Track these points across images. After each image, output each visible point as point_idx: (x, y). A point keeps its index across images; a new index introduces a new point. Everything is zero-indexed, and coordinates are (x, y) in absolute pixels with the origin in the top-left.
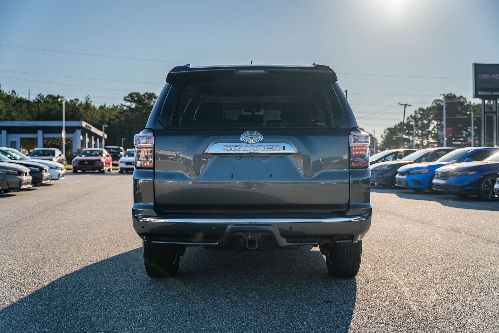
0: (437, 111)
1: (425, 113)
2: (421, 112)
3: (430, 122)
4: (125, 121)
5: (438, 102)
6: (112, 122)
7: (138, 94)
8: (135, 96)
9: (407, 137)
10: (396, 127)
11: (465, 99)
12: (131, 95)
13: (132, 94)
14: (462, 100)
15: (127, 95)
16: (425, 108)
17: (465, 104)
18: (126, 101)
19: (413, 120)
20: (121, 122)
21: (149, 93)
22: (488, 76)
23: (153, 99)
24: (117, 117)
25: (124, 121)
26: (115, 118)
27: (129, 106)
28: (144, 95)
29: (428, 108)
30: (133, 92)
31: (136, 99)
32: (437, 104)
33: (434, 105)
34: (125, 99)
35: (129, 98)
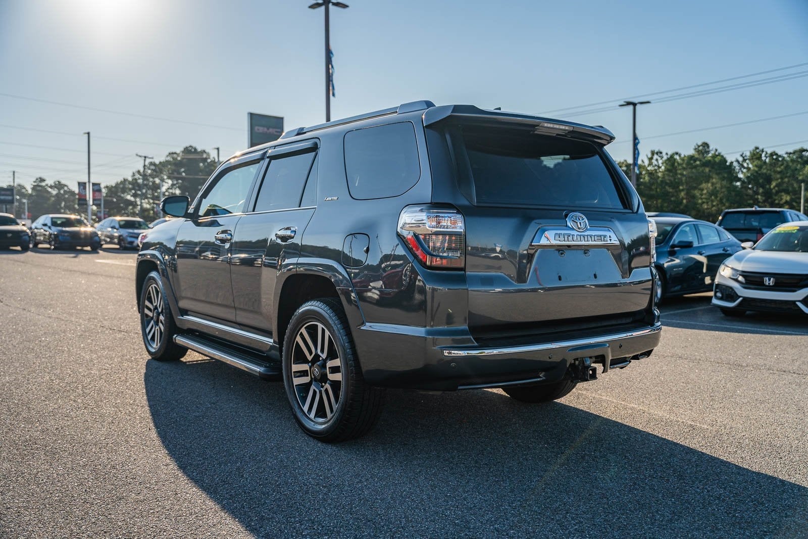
0: (173, 167)
1: (158, 169)
2: (153, 167)
3: (163, 180)
5: (175, 156)
9: (132, 199)
10: (117, 184)
11: (208, 154)
14: (205, 156)
16: (157, 162)
17: (209, 161)
19: (141, 177)
22: (265, 129)
29: (160, 163)
32: (173, 158)
33: (169, 159)
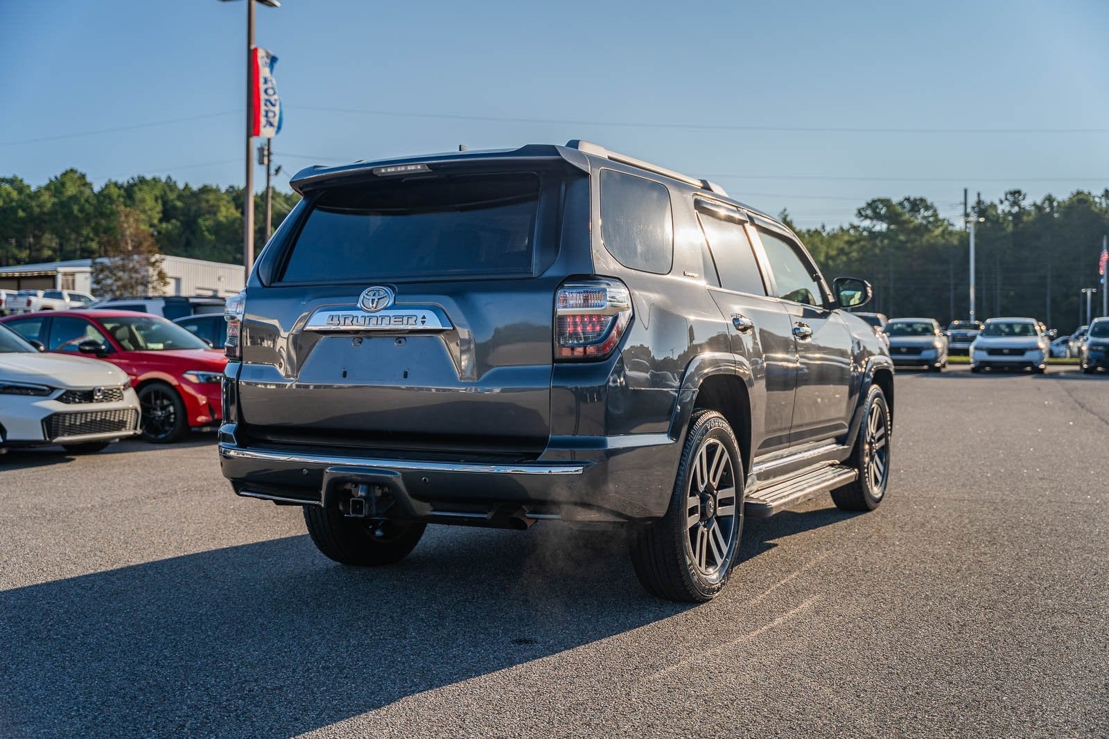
4: (860, 260)
6: (831, 263)
7: (886, 202)
8: (880, 206)
12: (872, 205)
13: (874, 201)
15: (863, 205)
18: (862, 218)
20: (850, 261)
21: (912, 199)
23: (922, 210)
24: (841, 251)
25: (857, 260)
26: (838, 255)
27: (868, 227)
28: (901, 204)
30: (875, 197)
31: (883, 212)
34: (860, 213)
35: (869, 212)
